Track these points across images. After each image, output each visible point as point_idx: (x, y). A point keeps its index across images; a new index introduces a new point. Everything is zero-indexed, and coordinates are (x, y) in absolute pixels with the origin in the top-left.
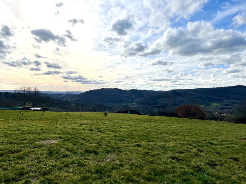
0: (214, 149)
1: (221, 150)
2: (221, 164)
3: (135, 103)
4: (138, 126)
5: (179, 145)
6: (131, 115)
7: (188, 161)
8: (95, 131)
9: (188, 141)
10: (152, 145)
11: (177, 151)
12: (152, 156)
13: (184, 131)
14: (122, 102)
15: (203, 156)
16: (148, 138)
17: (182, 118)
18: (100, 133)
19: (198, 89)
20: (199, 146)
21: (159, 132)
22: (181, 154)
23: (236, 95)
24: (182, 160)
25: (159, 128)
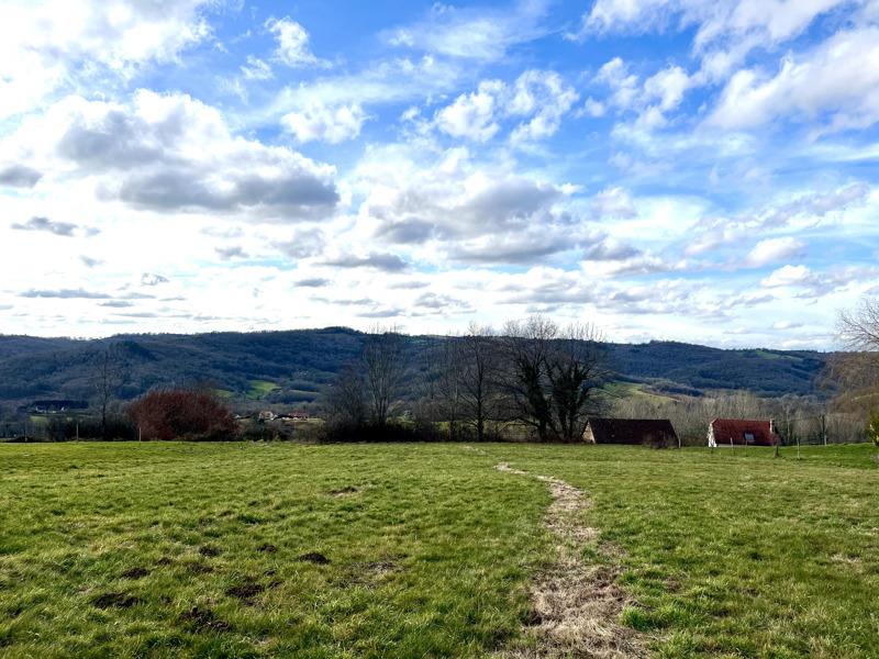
0: (257, 538)
1: (276, 537)
2: (275, 584)
5: (131, 547)
7: (162, 598)
9: (167, 524)
10: (11, 567)
11: (123, 569)
12: (10, 610)
13: (158, 489)
15: (219, 567)
17: (151, 443)
20: (207, 534)
21: (49, 507)
22: (137, 578)
23: (327, 356)
24: (142, 600)
25: (51, 492)
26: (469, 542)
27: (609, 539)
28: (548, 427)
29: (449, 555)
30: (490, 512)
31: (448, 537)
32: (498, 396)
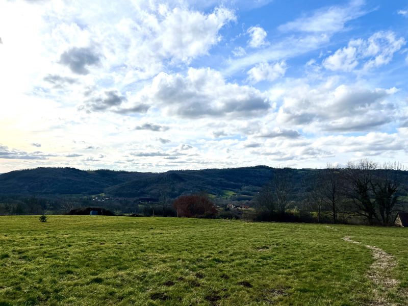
0: (221, 271)
1: (229, 271)
2: (226, 296)
3: (105, 194)
4: (104, 241)
5: (168, 270)
6: (95, 217)
7: (178, 298)
8: (13, 257)
9: (183, 260)
10: (122, 277)
11: (164, 281)
12: (119, 298)
13: (182, 242)
14: (79, 193)
15: (203, 284)
16: (118, 263)
17: (182, 218)
18: (23, 262)
19: (207, 170)
20: (200, 267)
21: (140, 248)
22: (169, 286)
23: (257, 179)
24: (170, 297)
25: (142, 240)
26: (324, 283)
27: (405, 287)
28: (373, 217)
29: (313, 289)
30: (337, 266)
31: (313, 279)
32: (343, 201)
